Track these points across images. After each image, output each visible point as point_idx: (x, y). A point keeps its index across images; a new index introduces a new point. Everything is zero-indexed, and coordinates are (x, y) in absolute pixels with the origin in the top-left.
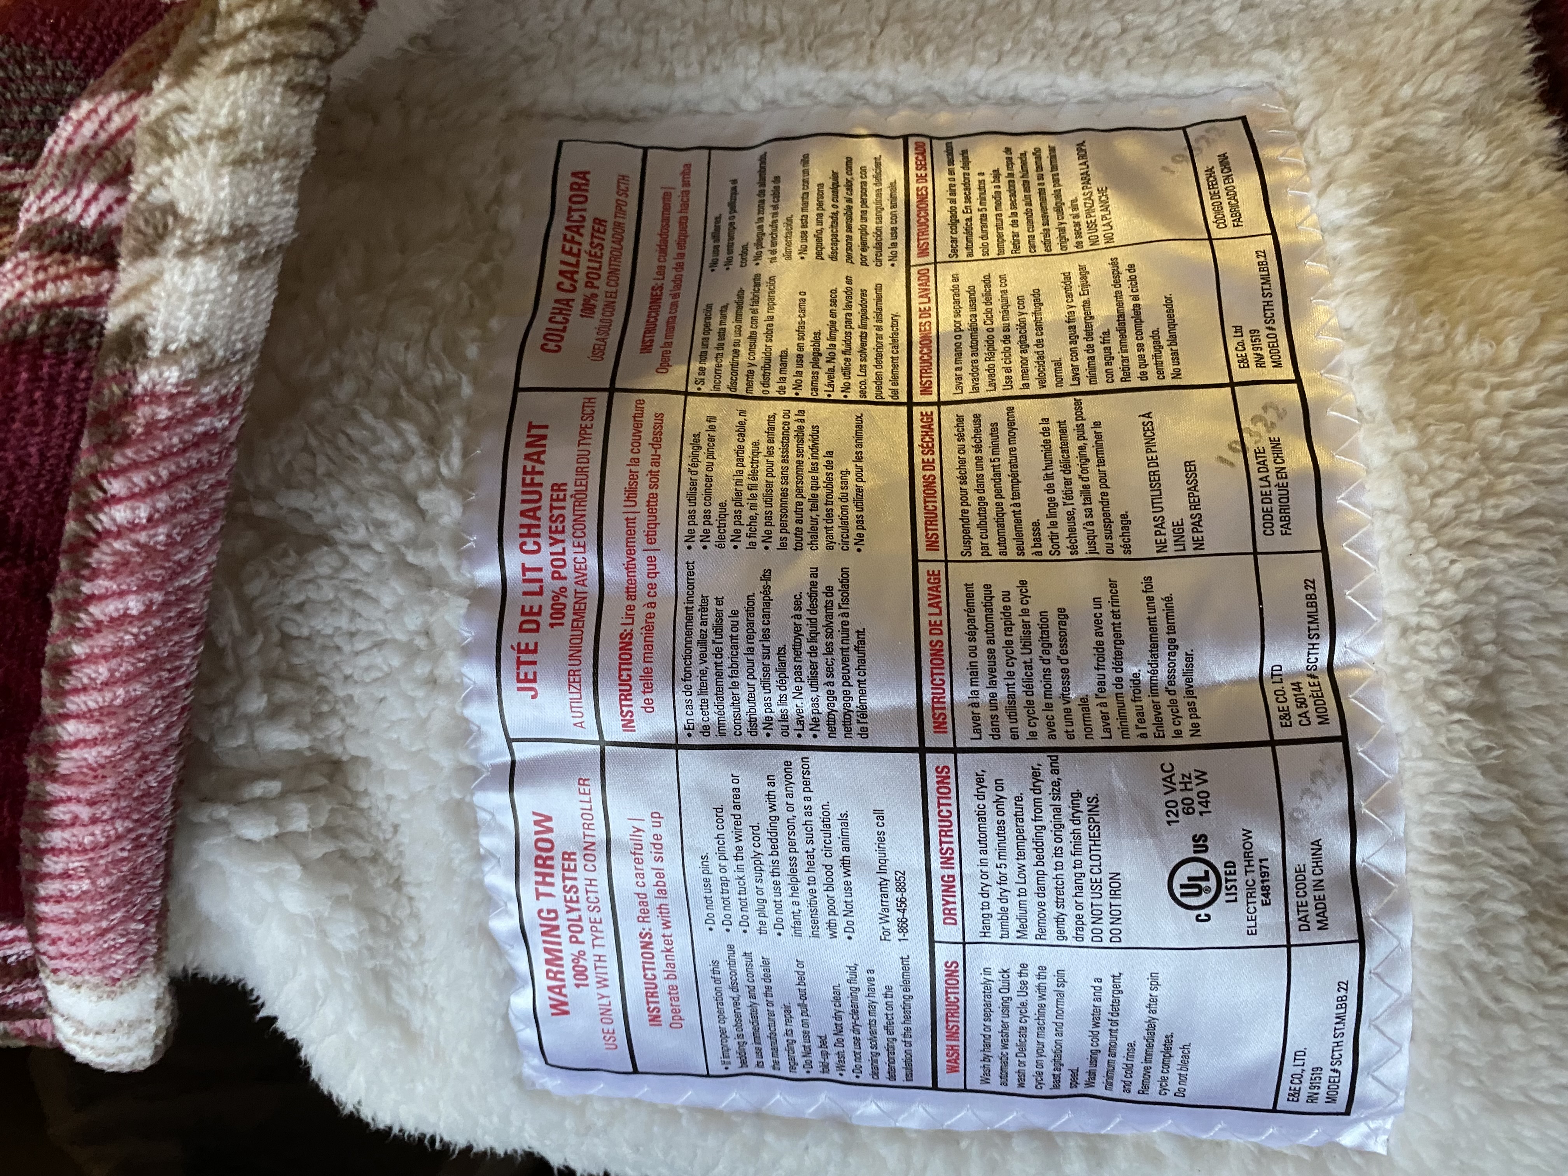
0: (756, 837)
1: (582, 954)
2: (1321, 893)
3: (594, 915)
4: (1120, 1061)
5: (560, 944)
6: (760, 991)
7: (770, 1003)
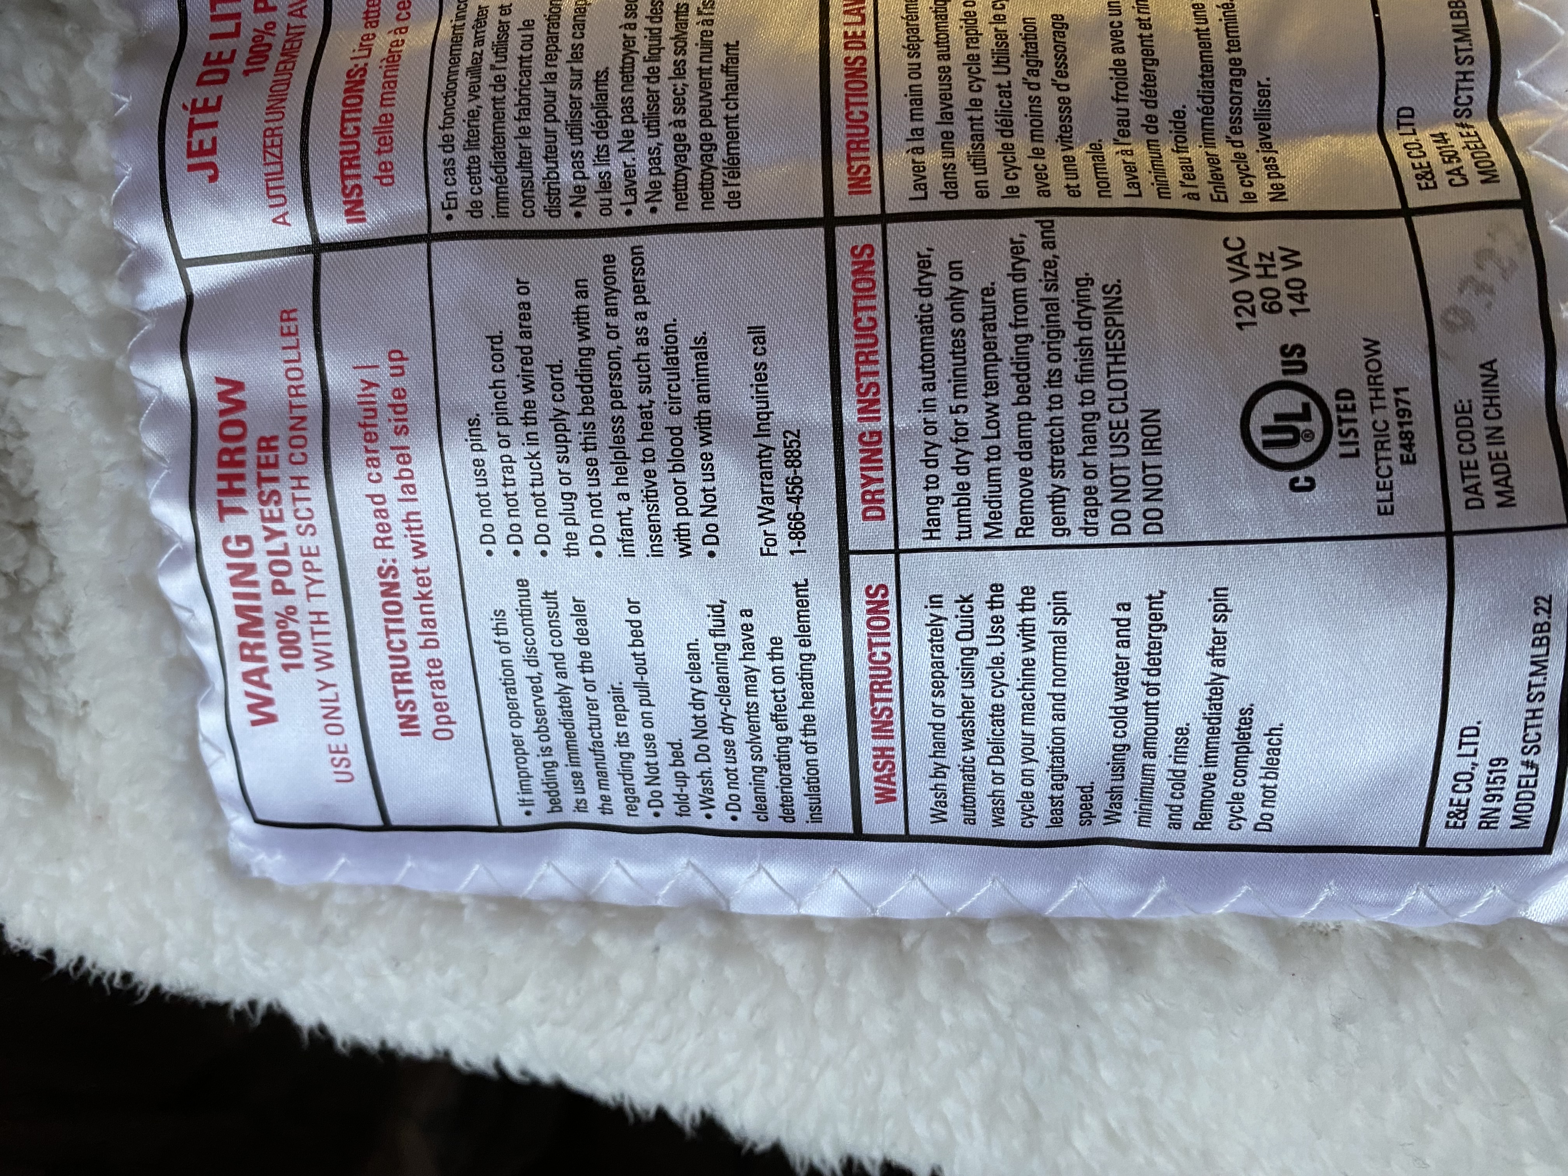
0: (557, 385)
1: (291, 610)
2: (1500, 449)
3: (308, 541)
4: (1163, 764)
5: (256, 596)
6: (572, 662)
7: (590, 686)
